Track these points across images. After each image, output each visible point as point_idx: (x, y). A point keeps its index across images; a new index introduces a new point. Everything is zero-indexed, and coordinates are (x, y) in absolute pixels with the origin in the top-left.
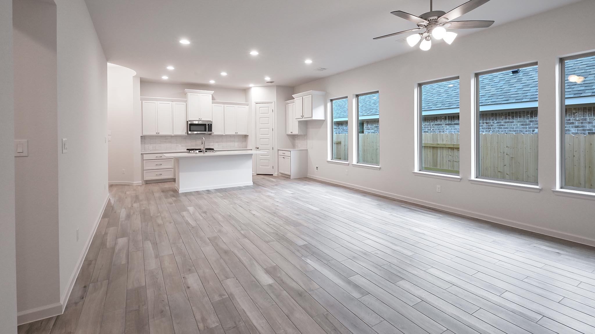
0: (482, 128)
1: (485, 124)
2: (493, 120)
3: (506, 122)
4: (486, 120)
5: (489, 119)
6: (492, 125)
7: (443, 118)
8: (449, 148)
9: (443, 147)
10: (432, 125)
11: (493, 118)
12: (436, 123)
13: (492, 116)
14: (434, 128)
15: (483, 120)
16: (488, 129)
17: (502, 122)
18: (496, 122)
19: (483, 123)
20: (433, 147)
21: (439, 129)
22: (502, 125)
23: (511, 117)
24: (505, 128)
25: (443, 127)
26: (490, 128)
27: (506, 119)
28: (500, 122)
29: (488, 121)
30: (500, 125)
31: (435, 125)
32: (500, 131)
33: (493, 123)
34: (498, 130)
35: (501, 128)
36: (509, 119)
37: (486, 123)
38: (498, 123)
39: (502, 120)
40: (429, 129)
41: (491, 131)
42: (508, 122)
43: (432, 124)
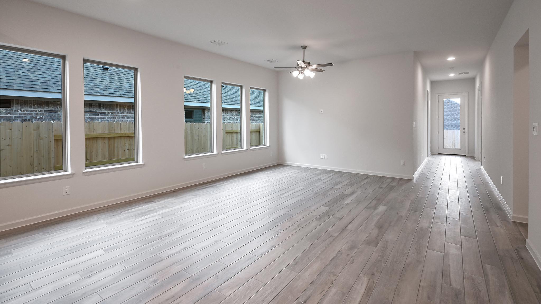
0: (108, 118)
1: (110, 113)
2: (117, 111)
3: (128, 113)
4: (112, 110)
5: (114, 110)
6: (116, 115)
7: (58, 103)
8: (128, 137)
9: (121, 137)
10: (39, 112)
11: (118, 109)
12: (46, 108)
13: (116, 107)
14: (44, 115)
15: (109, 110)
16: (113, 118)
17: (125, 113)
18: (120, 112)
19: (109, 113)
20: (109, 138)
21: (51, 117)
22: (125, 116)
23: (131, 109)
24: (127, 118)
25: (58, 114)
26: (115, 118)
27: (128, 111)
28: (123, 113)
29: (113, 111)
30: (123, 116)
31: (45, 111)
32: (124, 121)
33: (118, 113)
34: (122, 120)
35: (124, 118)
36: (130, 110)
37: (112, 113)
38: (122, 114)
39: (125, 111)
40: (34, 116)
41: (115, 121)
42: (130, 113)
43: (38, 110)
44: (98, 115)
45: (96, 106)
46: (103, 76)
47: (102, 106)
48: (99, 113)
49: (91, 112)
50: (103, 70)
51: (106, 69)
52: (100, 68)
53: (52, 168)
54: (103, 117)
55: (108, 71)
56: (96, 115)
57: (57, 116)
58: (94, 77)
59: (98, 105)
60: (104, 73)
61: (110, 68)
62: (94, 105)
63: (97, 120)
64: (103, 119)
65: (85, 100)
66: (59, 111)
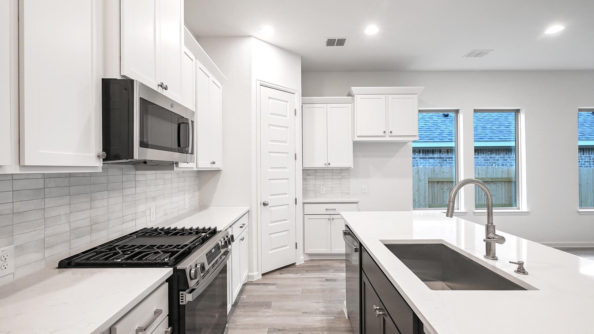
7: (417, 151)
23: (476, 153)
25: (417, 161)
44: (446, 161)
45: (445, 151)
46: (447, 123)
47: (450, 152)
48: (447, 158)
49: (440, 158)
50: (444, 118)
51: (447, 116)
52: (441, 116)
53: (427, 206)
54: (450, 162)
55: (449, 117)
56: (444, 160)
57: (416, 162)
58: (439, 125)
59: (446, 151)
60: (445, 119)
61: (450, 114)
62: (443, 151)
63: (446, 165)
64: (450, 164)
65: (475, 147)
66: (417, 158)
